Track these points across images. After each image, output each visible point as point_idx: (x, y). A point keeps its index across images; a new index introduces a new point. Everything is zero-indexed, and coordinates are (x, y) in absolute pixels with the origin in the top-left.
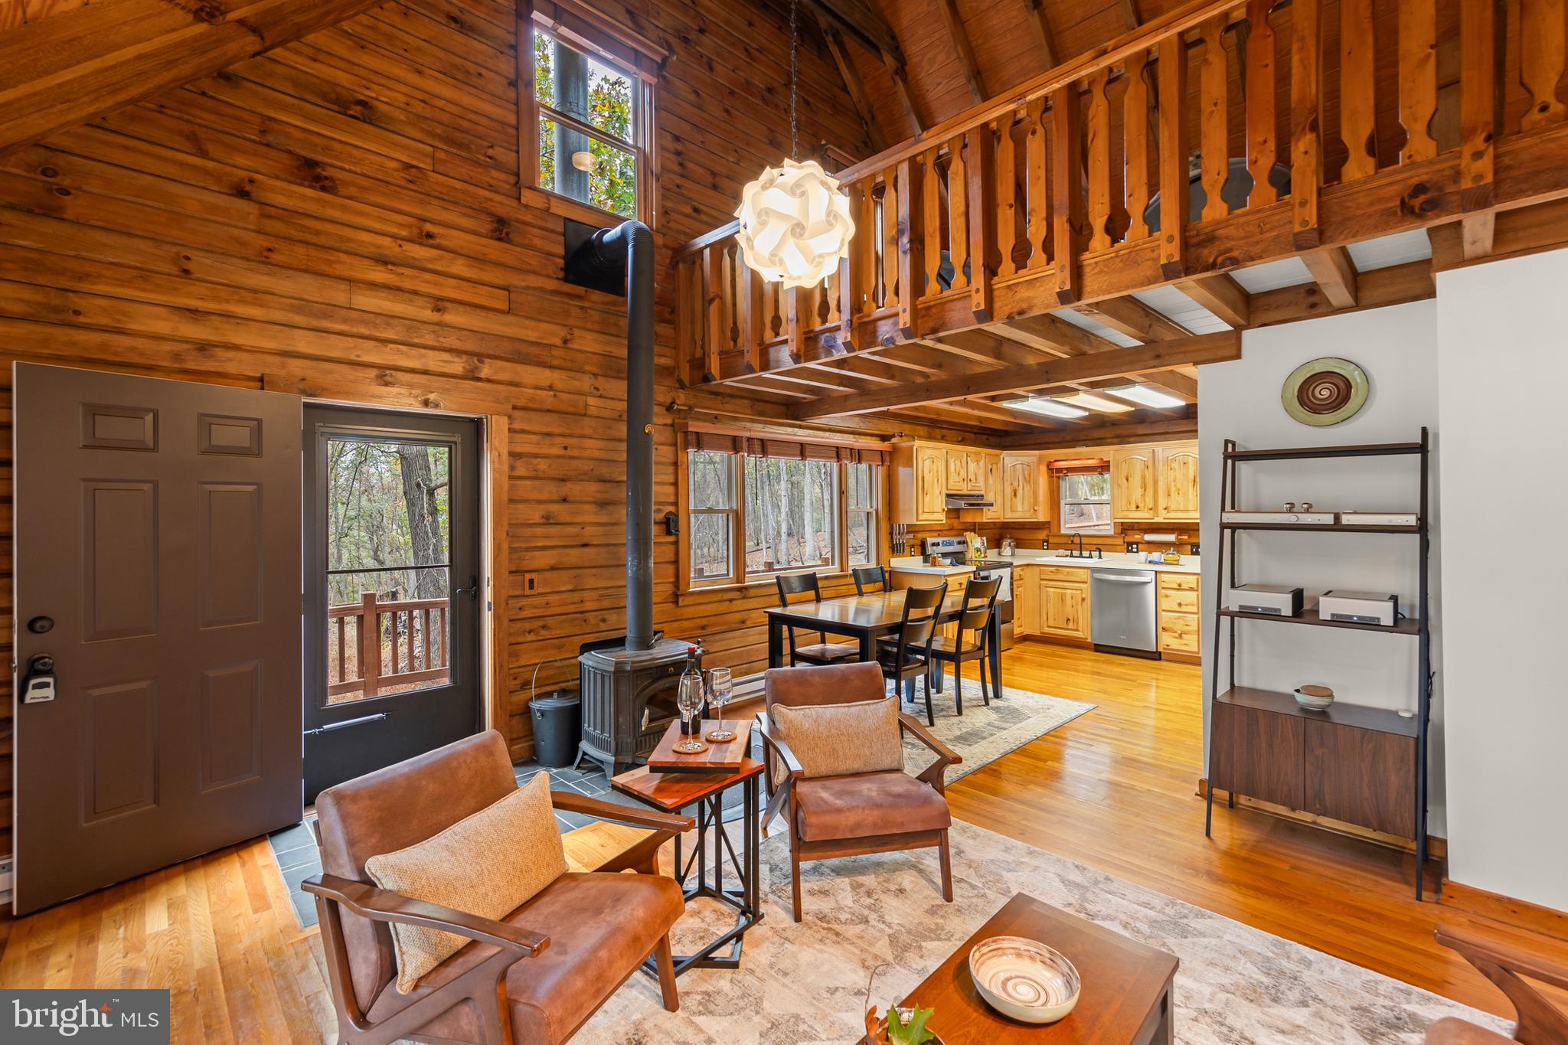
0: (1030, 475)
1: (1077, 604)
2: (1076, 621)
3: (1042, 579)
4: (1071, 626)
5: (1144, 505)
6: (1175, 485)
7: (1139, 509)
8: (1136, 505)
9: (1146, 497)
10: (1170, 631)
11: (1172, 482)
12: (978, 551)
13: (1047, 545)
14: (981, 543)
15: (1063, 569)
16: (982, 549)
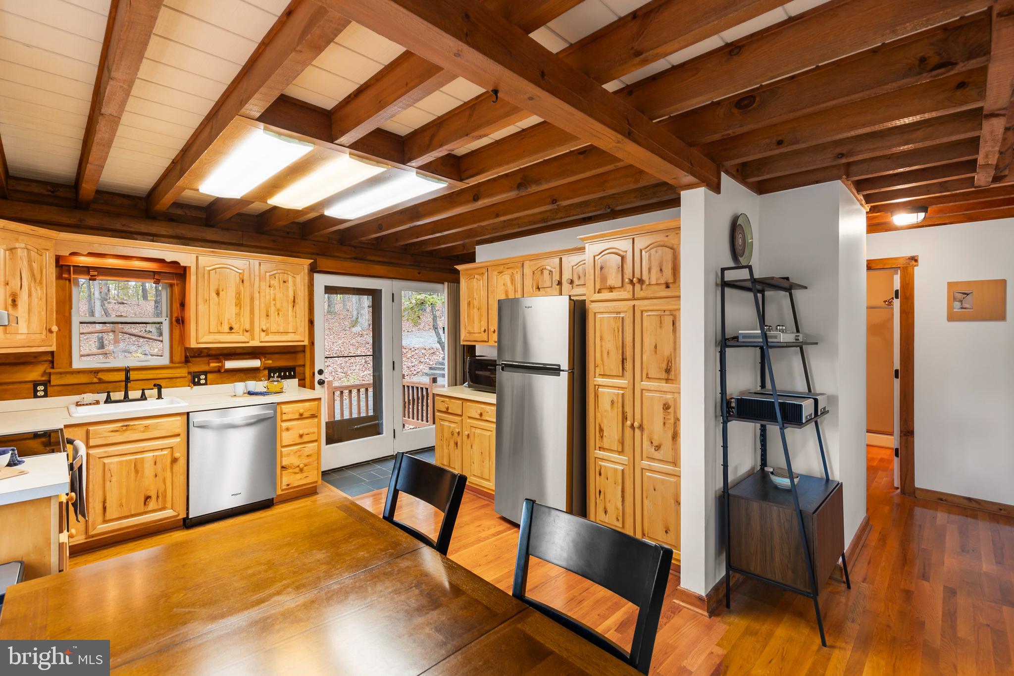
1: (164, 470)
2: (161, 495)
5: (239, 326)
6: (274, 305)
7: (233, 331)
8: (230, 326)
9: (241, 316)
10: (291, 468)
11: (272, 301)
13: (45, 390)
15: (137, 423)
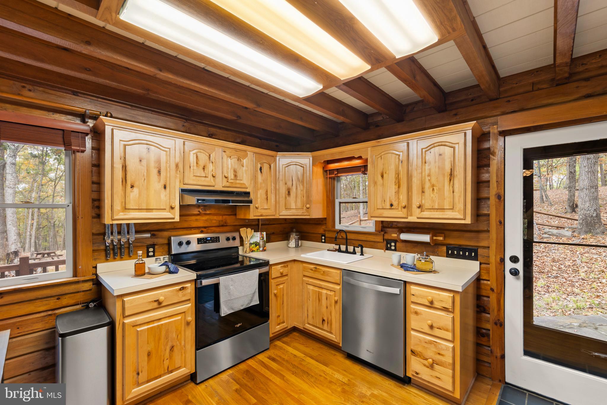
0: (303, 176)
1: (331, 305)
2: (330, 323)
3: (304, 276)
4: (325, 327)
5: (397, 202)
6: (429, 180)
7: (393, 207)
8: (390, 203)
9: (400, 194)
10: (420, 357)
11: (426, 177)
12: (256, 245)
13: (325, 239)
14: (260, 238)
15: (321, 268)
16: (261, 243)
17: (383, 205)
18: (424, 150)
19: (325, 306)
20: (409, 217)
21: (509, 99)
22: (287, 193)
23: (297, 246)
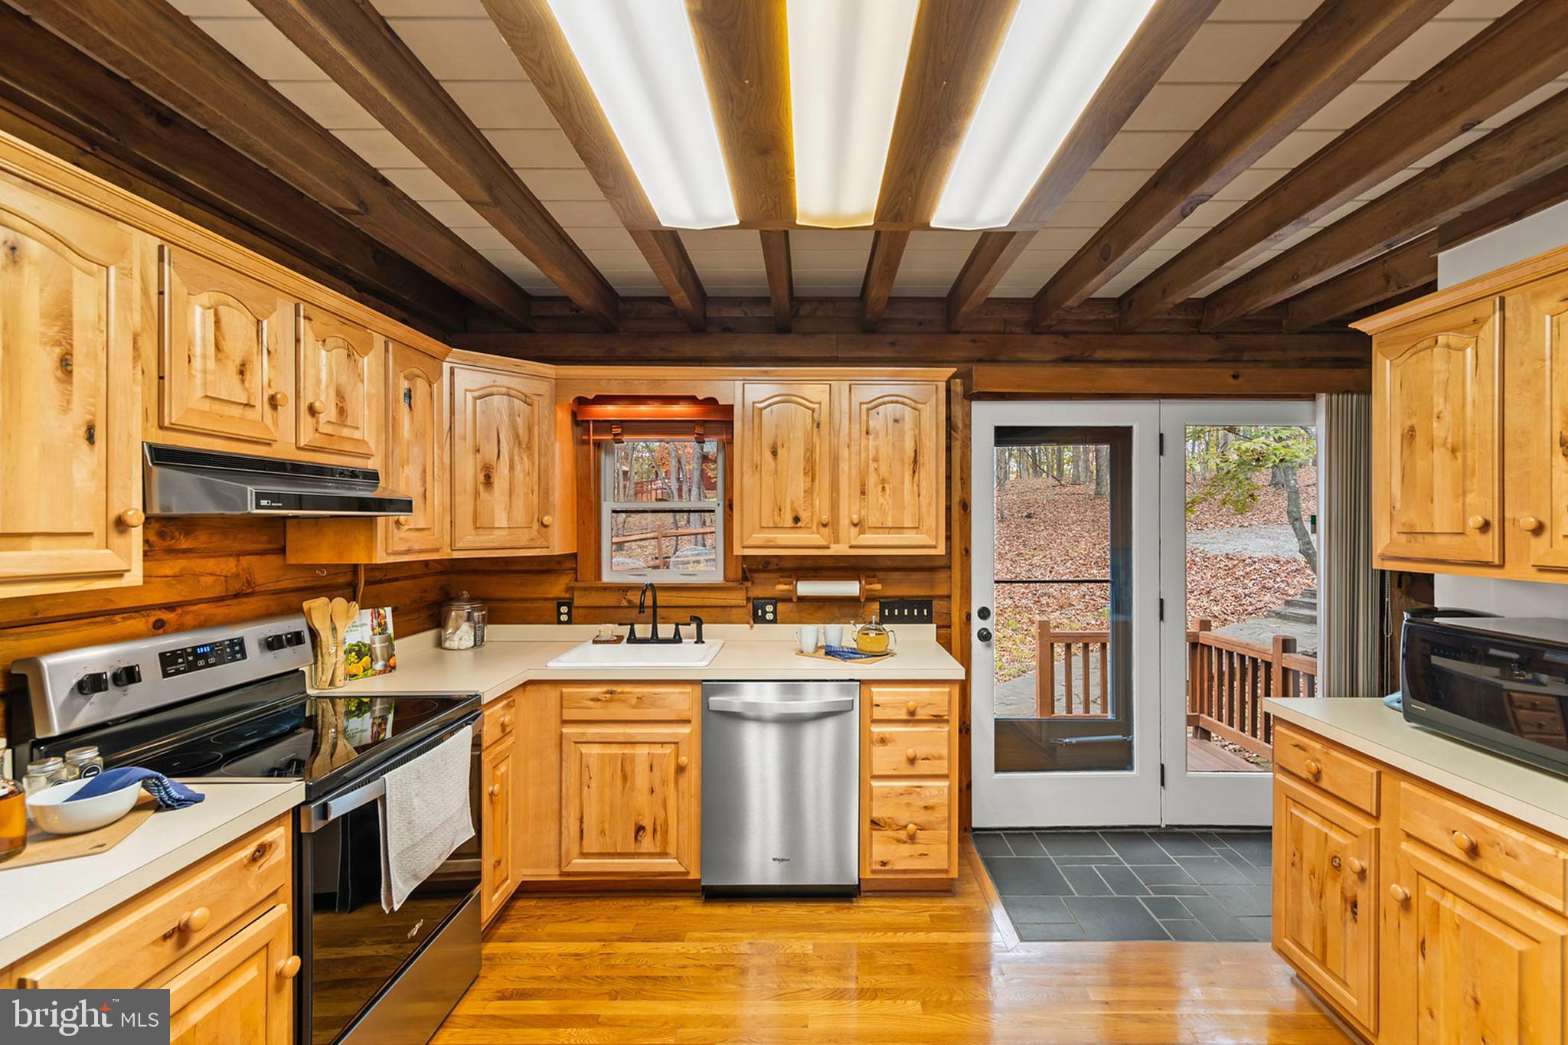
0: (530, 430)
1: (664, 782)
2: (660, 830)
3: (565, 722)
4: (647, 844)
5: (810, 514)
6: (876, 469)
7: (799, 525)
8: (794, 515)
9: (815, 495)
10: (890, 827)
11: (870, 462)
12: (360, 655)
13: (569, 614)
14: (373, 629)
15: (627, 689)
16: (378, 646)
17: (777, 519)
18: (864, 407)
19: (646, 789)
20: (832, 546)
21: (974, 336)
22: (481, 478)
23: (479, 642)
